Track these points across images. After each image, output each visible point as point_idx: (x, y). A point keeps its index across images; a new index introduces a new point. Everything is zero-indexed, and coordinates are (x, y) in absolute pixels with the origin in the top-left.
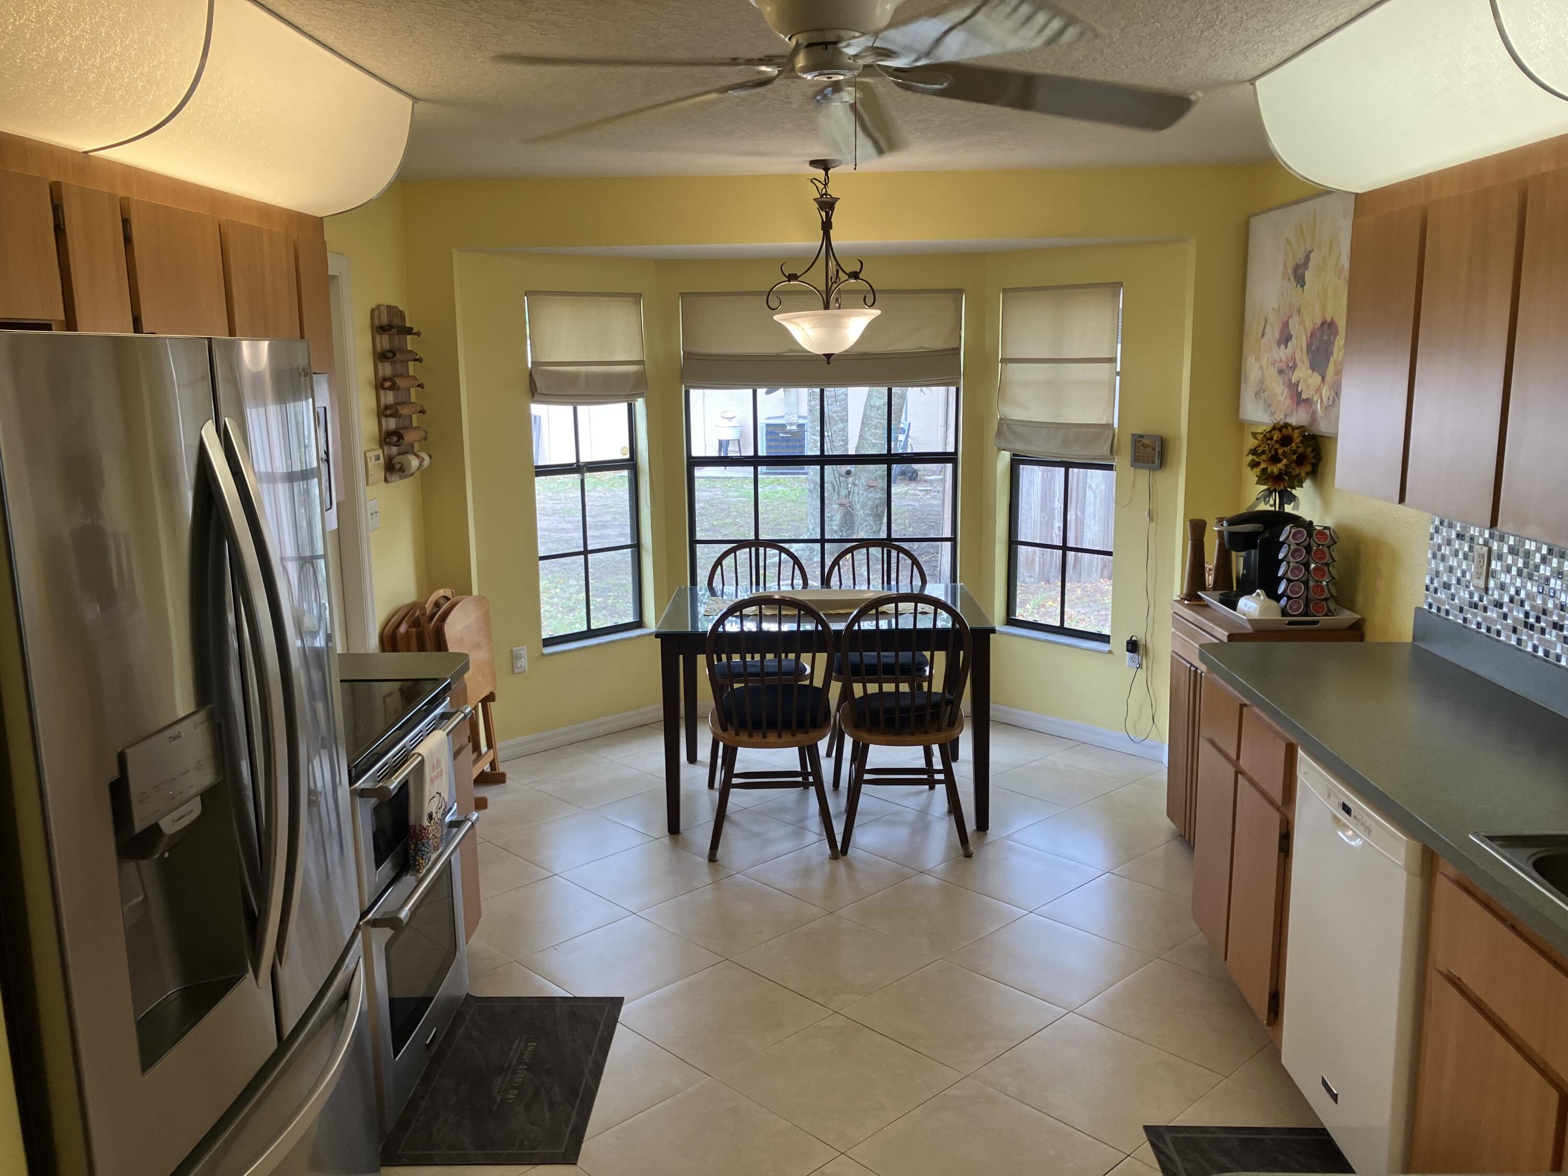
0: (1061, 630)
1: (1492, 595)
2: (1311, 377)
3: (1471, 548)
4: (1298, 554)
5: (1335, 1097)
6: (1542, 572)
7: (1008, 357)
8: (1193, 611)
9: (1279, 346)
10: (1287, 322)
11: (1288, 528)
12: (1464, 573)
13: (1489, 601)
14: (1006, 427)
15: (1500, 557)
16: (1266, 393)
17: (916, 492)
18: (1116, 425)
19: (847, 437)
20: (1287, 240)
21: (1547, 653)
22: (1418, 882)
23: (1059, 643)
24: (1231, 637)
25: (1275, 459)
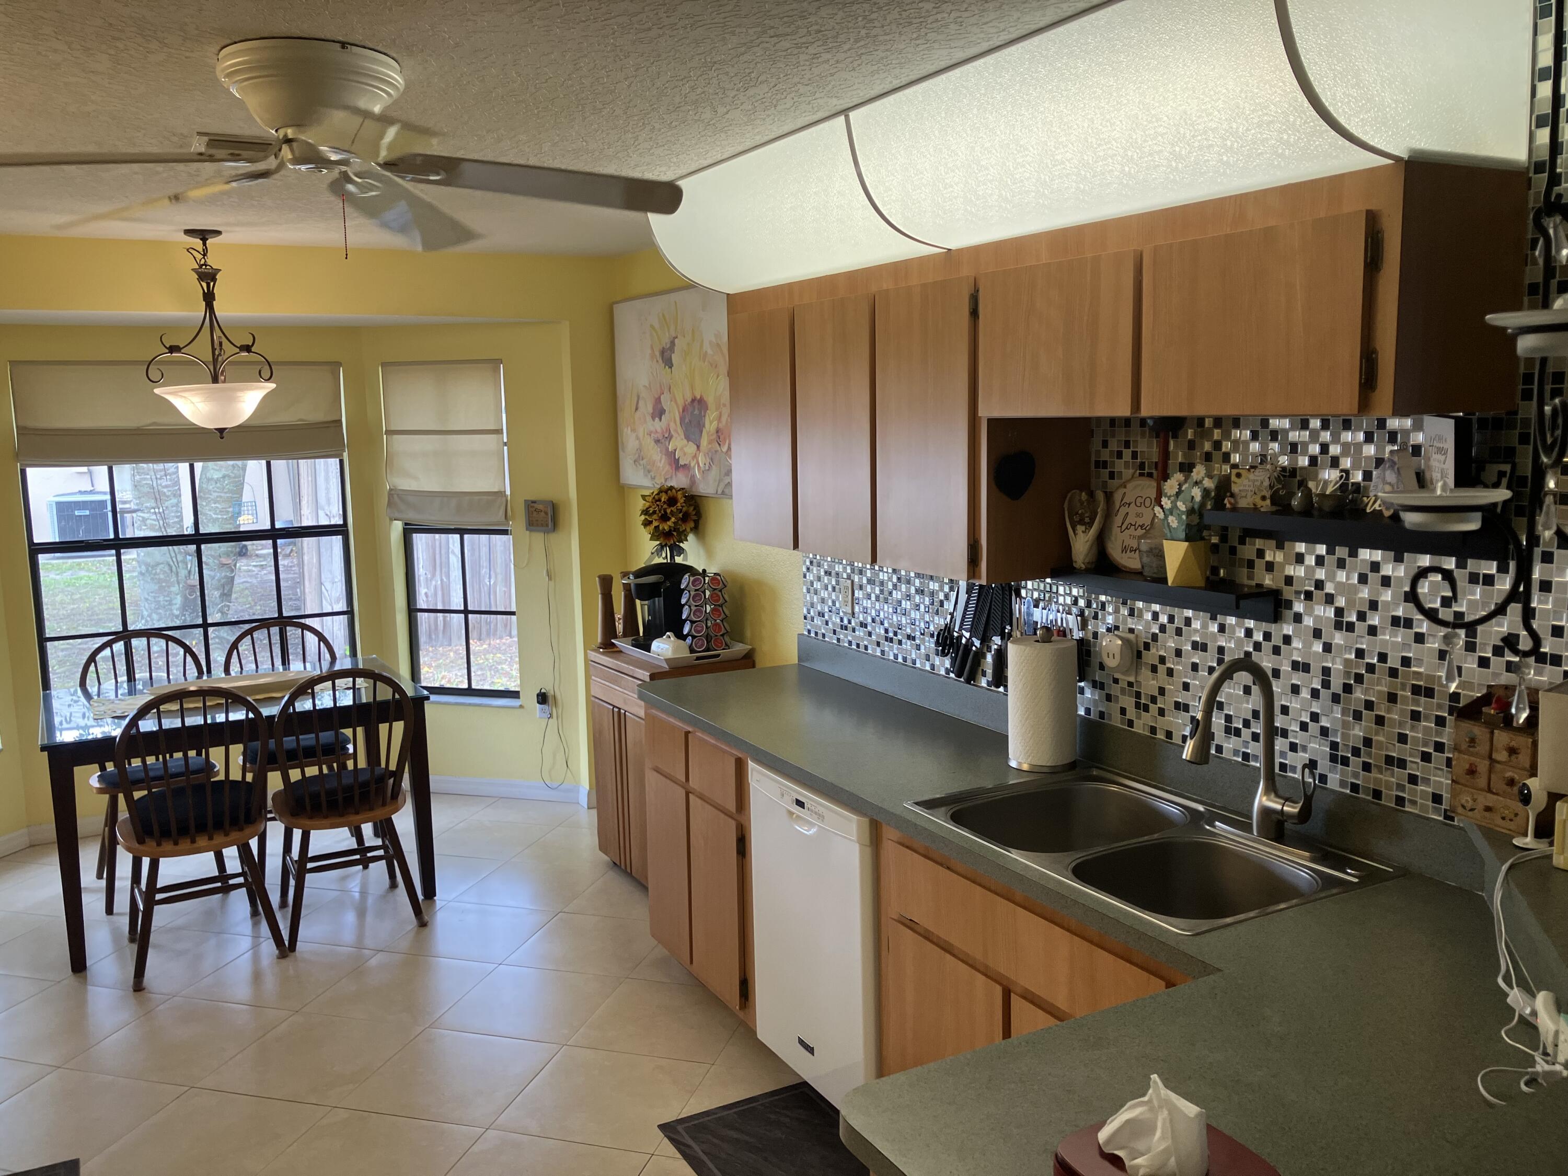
0: (469, 692)
1: (858, 618)
2: (686, 446)
3: (838, 583)
4: (698, 598)
5: (811, 1050)
6: (894, 595)
7: (393, 428)
8: (610, 657)
9: (654, 420)
10: (659, 398)
11: (686, 576)
12: (834, 603)
13: (856, 623)
14: (396, 498)
15: (861, 587)
16: (645, 461)
17: (250, 568)
18: (508, 492)
19: (181, 513)
20: (652, 326)
21: (905, 659)
22: (868, 850)
23: (470, 705)
24: (653, 677)
25: (664, 518)
